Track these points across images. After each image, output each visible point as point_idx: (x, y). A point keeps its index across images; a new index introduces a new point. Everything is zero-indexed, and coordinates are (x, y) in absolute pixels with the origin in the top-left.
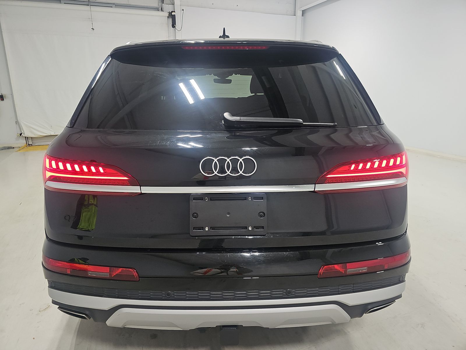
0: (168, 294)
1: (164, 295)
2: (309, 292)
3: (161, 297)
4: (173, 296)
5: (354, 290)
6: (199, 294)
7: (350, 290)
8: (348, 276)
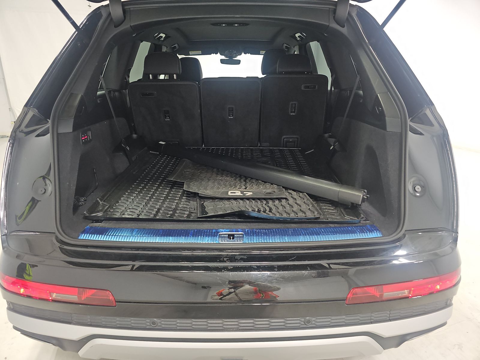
0: (154, 323)
1: (148, 324)
2: (333, 321)
3: (144, 325)
4: (159, 324)
5: (390, 318)
6: (193, 323)
7: (386, 317)
8: (384, 301)
